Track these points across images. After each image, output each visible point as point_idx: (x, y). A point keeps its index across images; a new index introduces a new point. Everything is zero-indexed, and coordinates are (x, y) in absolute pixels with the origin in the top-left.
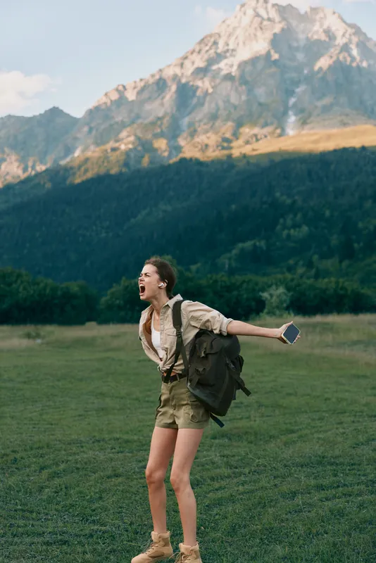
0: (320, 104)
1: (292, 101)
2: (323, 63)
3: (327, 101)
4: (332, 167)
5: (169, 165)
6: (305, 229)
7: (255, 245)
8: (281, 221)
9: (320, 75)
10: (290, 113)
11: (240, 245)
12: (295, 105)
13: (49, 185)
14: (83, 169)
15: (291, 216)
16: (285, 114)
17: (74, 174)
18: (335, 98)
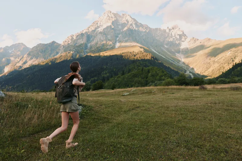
0: (124, 40)
1: (118, 39)
2: (126, 29)
3: (126, 39)
4: (124, 57)
5: (83, 57)
6: (108, 74)
7: (94, 79)
8: (102, 72)
9: (125, 32)
10: (117, 42)
11: (92, 79)
12: (118, 40)
13: (50, 64)
14: (60, 58)
15: (105, 71)
16: (116, 42)
17: (58, 60)
18: (129, 38)
